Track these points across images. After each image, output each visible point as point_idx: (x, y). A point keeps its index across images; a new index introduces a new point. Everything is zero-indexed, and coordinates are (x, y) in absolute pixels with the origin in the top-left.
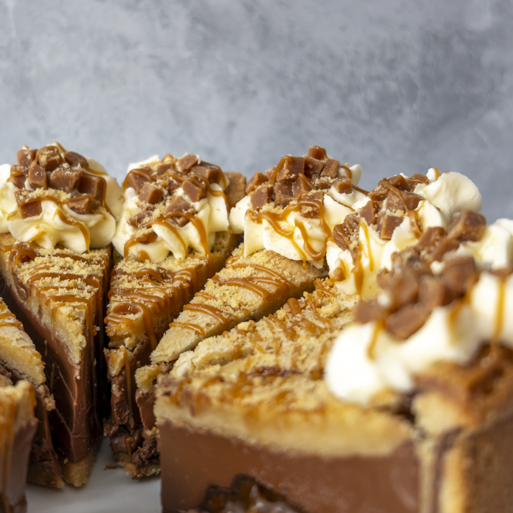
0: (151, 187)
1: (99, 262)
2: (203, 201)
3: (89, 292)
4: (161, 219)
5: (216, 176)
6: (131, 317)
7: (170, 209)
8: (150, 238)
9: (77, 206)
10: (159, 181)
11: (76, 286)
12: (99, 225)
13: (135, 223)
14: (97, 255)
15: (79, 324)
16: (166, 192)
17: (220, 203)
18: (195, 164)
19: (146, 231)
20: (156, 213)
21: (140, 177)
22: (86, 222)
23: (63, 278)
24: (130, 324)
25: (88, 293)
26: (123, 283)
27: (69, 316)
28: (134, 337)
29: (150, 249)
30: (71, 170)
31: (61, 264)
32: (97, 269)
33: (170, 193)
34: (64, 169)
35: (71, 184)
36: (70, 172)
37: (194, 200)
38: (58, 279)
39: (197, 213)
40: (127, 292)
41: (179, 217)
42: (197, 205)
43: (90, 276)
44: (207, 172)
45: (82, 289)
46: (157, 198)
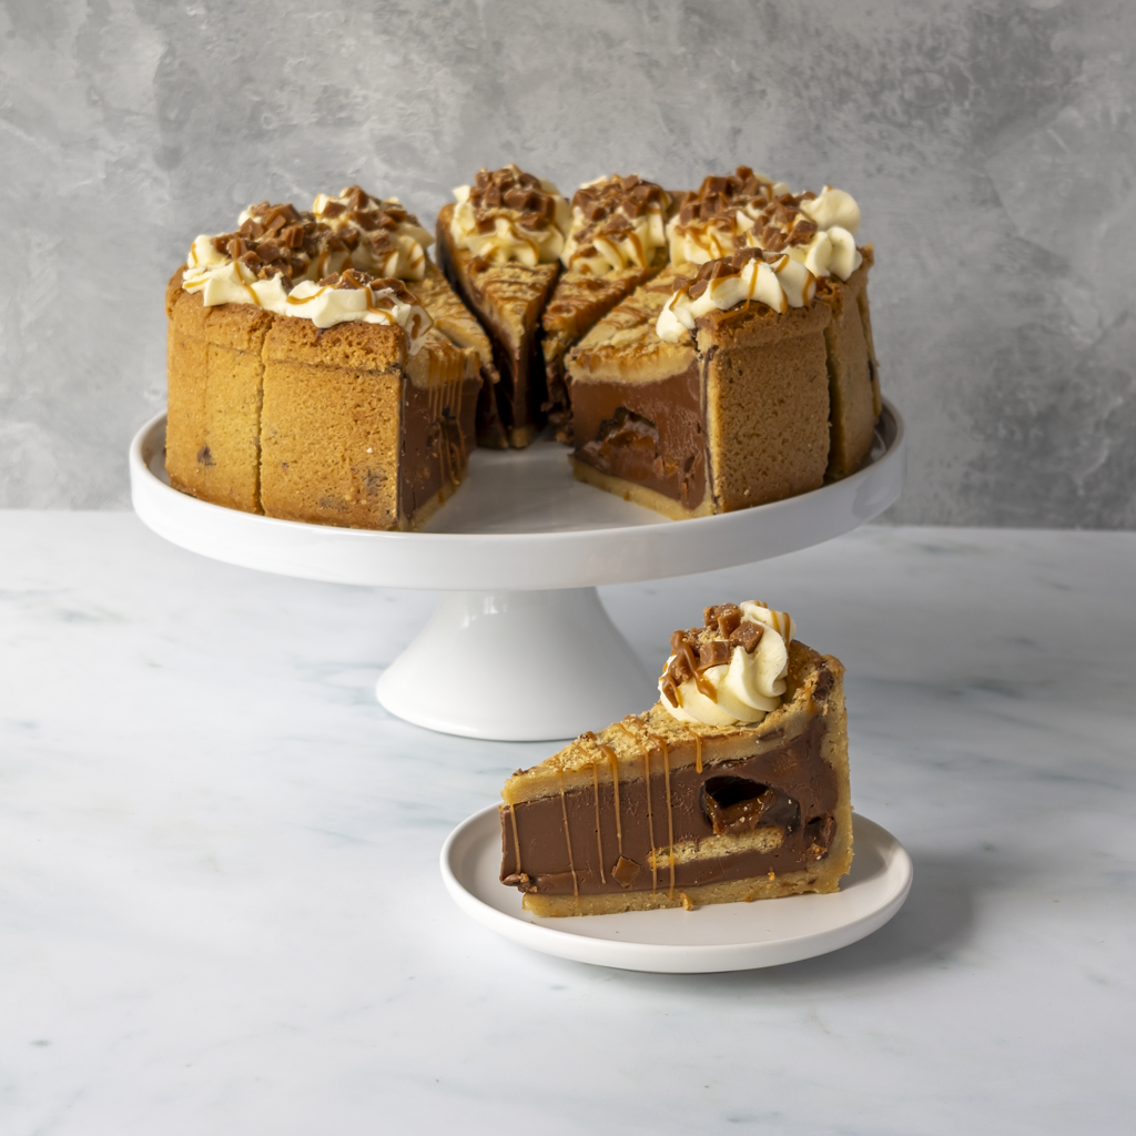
0: (594, 205)
1: (546, 274)
2: (641, 218)
3: (532, 295)
4: (601, 235)
5: (656, 194)
6: (565, 315)
7: (610, 225)
8: (591, 253)
9: (526, 224)
10: (602, 200)
11: (521, 290)
12: (547, 241)
13: (579, 238)
14: (544, 268)
15: (519, 317)
16: (608, 210)
17: (657, 220)
18: (637, 184)
19: (586, 246)
20: (597, 230)
21: (586, 196)
22: (536, 238)
23: (511, 284)
24: (564, 321)
25: (530, 295)
26: (565, 290)
27: (512, 311)
28: (566, 331)
29: (592, 262)
30: (523, 191)
31: (511, 273)
32: (542, 279)
33: (612, 210)
34: (517, 190)
35: (523, 202)
36: (518, 191)
37: (632, 217)
38: (506, 284)
39: (634, 229)
40: (567, 296)
41: (618, 233)
42: (634, 222)
43: (534, 284)
44: (646, 191)
45: (526, 293)
46: (599, 215)
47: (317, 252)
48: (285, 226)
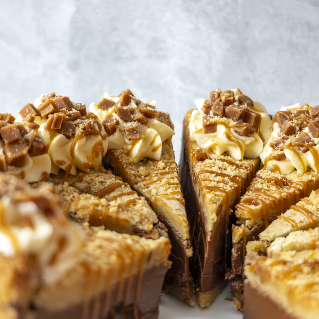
0: (288, 124)
1: (246, 168)
3: (231, 187)
4: (290, 145)
6: (253, 207)
7: (297, 141)
8: (281, 158)
9: (238, 130)
10: (295, 121)
11: (223, 181)
12: (252, 144)
13: (274, 146)
14: (246, 163)
15: (215, 206)
16: (298, 128)
19: (279, 152)
20: (288, 142)
21: (284, 116)
22: (243, 141)
23: (217, 175)
24: (251, 212)
25: (229, 187)
26: (257, 184)
27: (211, 200)
28: (253, 221)
29: (281, 164)
30: (239, 108)
31: (220, 166)
32: (243, 173)
33: (301, 129)
34: (235, 106)
35: (238, 116)
36: (236, 108)
37: (314, 137)
38: (214, 175)
39: (315, 145)
40: (258, 190)
41: (302, 146)
42: (316, 140)
43: (235, 177)
45: (227, 184)
46: (291, 131)
47: (74, 135)
48: (52, 113)
